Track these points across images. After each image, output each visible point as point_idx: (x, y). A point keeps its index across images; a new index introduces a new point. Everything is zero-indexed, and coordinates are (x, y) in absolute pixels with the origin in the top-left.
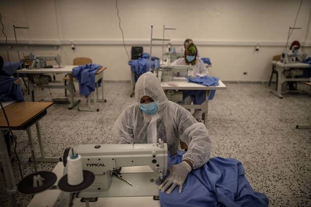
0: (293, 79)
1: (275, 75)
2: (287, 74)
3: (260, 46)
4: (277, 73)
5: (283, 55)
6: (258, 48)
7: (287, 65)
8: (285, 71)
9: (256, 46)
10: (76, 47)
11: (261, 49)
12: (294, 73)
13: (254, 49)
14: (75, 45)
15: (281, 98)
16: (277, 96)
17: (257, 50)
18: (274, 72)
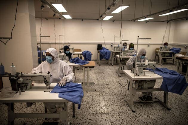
0: (165, 58)
1: (157, 56)
2: (163, 55)
3: (150, 44)
4: (158, 56)
5: (161, 48)
6: (149, 45)
7: (163, 52)
8: (162, 54)
9: (148, 44)
10: (70, 45)
11: (150, 46)
12: (166, 55)
13: (147, 45)
14: (70, 44)
15: (161, 65)
16: (160, 65)
17: (149, 46)
18: (157, 55)
